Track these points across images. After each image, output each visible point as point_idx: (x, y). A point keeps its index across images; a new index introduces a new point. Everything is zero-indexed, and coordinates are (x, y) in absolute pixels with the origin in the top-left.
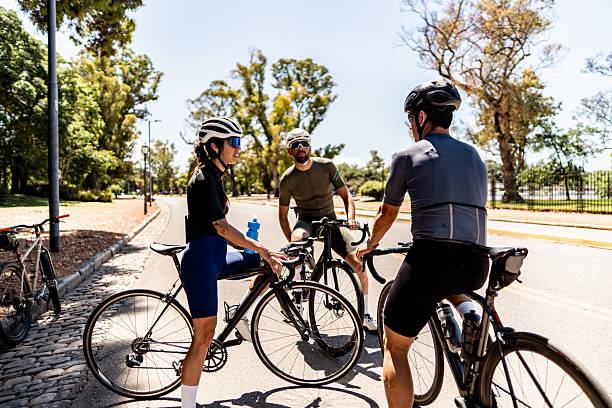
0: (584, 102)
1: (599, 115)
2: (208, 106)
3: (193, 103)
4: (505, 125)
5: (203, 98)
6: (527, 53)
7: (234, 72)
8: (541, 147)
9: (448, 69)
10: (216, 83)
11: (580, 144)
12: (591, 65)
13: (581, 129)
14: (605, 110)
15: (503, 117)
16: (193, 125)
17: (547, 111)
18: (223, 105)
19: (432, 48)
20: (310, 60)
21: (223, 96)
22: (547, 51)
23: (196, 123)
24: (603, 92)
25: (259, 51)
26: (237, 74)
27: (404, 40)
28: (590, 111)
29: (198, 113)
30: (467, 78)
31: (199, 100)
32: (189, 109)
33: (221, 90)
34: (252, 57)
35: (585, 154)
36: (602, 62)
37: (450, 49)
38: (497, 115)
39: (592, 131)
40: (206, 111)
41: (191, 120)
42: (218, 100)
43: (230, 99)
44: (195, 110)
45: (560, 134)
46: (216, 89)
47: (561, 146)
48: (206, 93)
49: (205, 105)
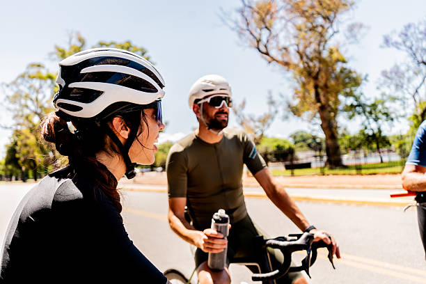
0: (384, 74)
1: (397, 86)
2: (24, 89)
3: (8, 86)
4: (324, 96)
5: (19, 81)
6: (335, 30)
7: (51, 54)
8: (353, 115)
9: (266, 46)
10: (32, 65)
11: (386, 111)
12: (387, 41)
13: (385, 98)
14: (402, 80)
15: (322, 88)
16: (9, 109)
17: (356, 82)
18: (41, 87)
19: (250, 28)
20: (129, 42)
21: (41, 78)
22: (351, 28)
23: (12, 106)
24: (399, 64)
25: (78, 33)
26: (55, 56)
27: (223, 20)
28: (389, 81)
29: (15, 97)
30: (283, 55)
31: (14, 83)
32: (4, 92)
33: (39, 72)
34: (71, 39)
35: (392, 119)
36: (396, 38)
37: (266, 27)
38: (316, 87)
39: (394, 99)
40: (24, 94)
41: (7, 104)
42: (36, 83)
43: (49, 81)
44: (11, 94)
45: (369, 103)
46: (33, 71)
47: (370, 113)
48: (23, 76)
49: (22, 88)
